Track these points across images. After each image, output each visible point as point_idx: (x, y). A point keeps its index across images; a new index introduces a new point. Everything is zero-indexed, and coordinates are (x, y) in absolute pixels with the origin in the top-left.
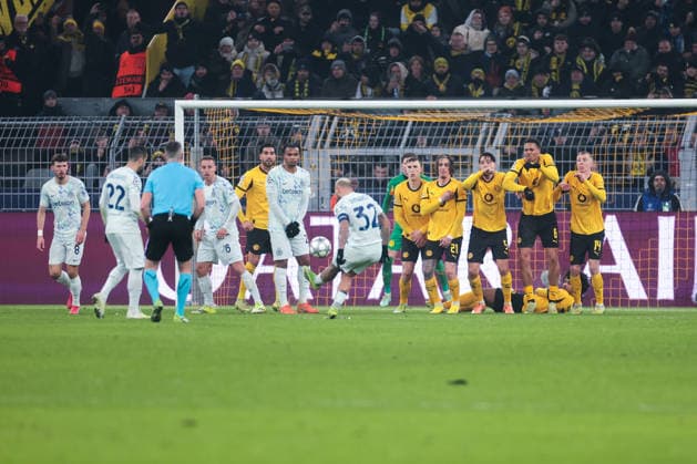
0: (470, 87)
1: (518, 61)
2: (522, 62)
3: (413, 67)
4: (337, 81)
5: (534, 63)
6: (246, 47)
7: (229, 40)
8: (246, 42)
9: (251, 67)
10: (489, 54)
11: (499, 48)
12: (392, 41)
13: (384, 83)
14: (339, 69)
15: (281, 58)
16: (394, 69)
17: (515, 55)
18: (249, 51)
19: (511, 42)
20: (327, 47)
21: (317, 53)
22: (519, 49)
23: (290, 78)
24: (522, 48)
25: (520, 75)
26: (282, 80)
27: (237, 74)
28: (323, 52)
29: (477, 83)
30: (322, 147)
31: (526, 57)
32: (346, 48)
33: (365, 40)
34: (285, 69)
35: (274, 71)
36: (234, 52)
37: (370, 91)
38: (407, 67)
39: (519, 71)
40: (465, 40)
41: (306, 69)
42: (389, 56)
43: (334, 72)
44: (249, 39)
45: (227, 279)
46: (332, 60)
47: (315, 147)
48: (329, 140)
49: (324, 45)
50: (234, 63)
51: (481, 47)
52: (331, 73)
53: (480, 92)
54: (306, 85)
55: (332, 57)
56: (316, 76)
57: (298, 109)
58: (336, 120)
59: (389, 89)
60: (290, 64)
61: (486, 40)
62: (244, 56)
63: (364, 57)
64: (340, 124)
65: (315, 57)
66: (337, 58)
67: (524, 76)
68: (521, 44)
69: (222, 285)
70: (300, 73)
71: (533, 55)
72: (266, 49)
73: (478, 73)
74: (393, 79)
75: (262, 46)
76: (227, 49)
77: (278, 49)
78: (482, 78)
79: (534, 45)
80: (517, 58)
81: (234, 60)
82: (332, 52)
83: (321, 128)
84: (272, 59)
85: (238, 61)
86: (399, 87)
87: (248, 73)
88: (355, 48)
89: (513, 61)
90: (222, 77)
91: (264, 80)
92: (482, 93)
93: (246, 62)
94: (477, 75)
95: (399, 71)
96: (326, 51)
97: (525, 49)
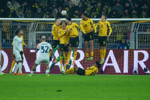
0: (75, 15)
1: (88, 9)
2: (89, 9)
3: (59, 10)
4: (39, 14)
5: (92, 9)
6: (14, 4)
7: (9, 3)
8: (14, 3)
9: (15, 10)
10: (80, 6)
11: (82, 5)
12: (54, 3)
13: (51, 14)
14: (39, 10)
15: (24, 7)
16: (54, 10)
17: (87, 7)
18: (15, 5)
19: (86, 3)
20: (36, 4)
21: (33, 6)
22: (88, 5)
23: (26, 13)
24: (89, 5)
25: (88, 12)
26: (24, 13)
27: (12, 12)
28: (35, 6)
29: (76, 14)
30: (34, 31)
31: (90, 7)
32: (41, 5)
33: (47, 3)
34: (25, 11)
35: (22, 11)
36: (11, 5)
37: (47, 16)
38: (57, 10)
39: (88, 11)
40: (73, 3)
41: (30, 10)
42: (53, 7)
43: (38, 11)
44: (15, 2)
45: (7, 66)
46: (38, 8)
47: (32, 31)
48: (35, 29)
49: (35, 4)
50: (11, 9)
51: (78, 5)
52: (37, 12)
53: (77, 17)
54: (30, 15)
55: (37, 7)
56: (33, 12)
57: (24, 20)
58: (37, 24)
59: (53, 16)
60: (26, 9)
61: (79, 3)
62: (13, 7)
63: (46, 7)
64: (39, 25)
65: (33, 7)
66: (39, 7)
67: (89, 13)
68: (88, 4)
69: (6, 68)
70: (29, 11)
71: (92, 7)
72: (20, 5)
73: (77, 12)
74: (54, 13)
75: (19, 4)
76: (9, 5)
77: (23, 5)
78: (78, 13)
79: (92, 4)
80: (87, 8)
81: (11, 8)
82: (38, 6)
83: (34, 26)
84: (21, 7)
85: (12, 8)
86: (55, 15)
87: (15, 11)
88: (44, 5)
89: (86, 8)
90: (8, 13)
91: (19, 13)
92: (78, 17)
93: (14, 8)
94: (76, 12)
95: (55, 11)
96: (36, 6)
97: (90, 5)
